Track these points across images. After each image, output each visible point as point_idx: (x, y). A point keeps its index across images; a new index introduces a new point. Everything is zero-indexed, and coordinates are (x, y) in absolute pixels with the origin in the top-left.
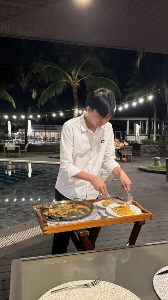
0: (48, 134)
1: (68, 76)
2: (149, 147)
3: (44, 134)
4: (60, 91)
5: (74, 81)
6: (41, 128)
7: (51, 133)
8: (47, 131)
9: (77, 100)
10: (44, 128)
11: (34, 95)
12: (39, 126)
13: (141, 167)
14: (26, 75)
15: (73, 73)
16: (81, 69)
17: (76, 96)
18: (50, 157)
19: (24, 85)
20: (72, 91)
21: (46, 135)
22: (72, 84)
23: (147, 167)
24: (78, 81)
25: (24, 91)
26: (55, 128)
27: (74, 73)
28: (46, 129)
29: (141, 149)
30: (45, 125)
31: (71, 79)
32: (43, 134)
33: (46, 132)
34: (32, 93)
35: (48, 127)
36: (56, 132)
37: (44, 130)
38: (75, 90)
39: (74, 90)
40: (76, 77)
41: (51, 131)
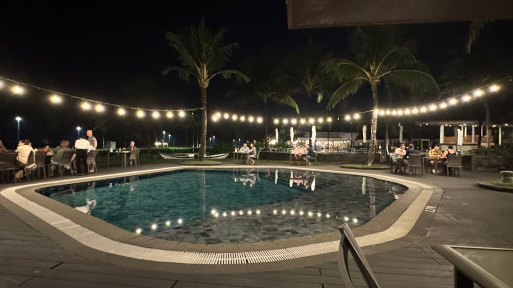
0: (330, 143)
1: (366, 72)
2: (486, 159)
3: (327, 143)
4: (354, 90)
5: (373, 78)
6: (323, 136)
7: (335, 142)
8: (330, 139)
9: (377, 99)
10: (327, 136)
11: (320, 98)
12: (321, 134)
13: (482, 183)
14: (312, 77)
15: (372, 68)
16: (382, 63)
17: (376, 95)
18: (342, 167)
19: (309, 88)
20: (371, 90)
21: (328, 144)
22: (371, 81)
23: (493, 184)
24: (378, 78)
25: (310, 94)
26: (339, 136)
27: (374, 68)
28: (328, 137)
29: (472, 161)
30: (327, 133)
31: (369, 75)
32: (324, 143)
33: (328, 140)
34: (317, 96)
35: (331, 135)
36: (340, 140)
37: (327, 139)
38: (374, 88)
39: (372, 88)
40: (376, 73)
41: (334, 139)
